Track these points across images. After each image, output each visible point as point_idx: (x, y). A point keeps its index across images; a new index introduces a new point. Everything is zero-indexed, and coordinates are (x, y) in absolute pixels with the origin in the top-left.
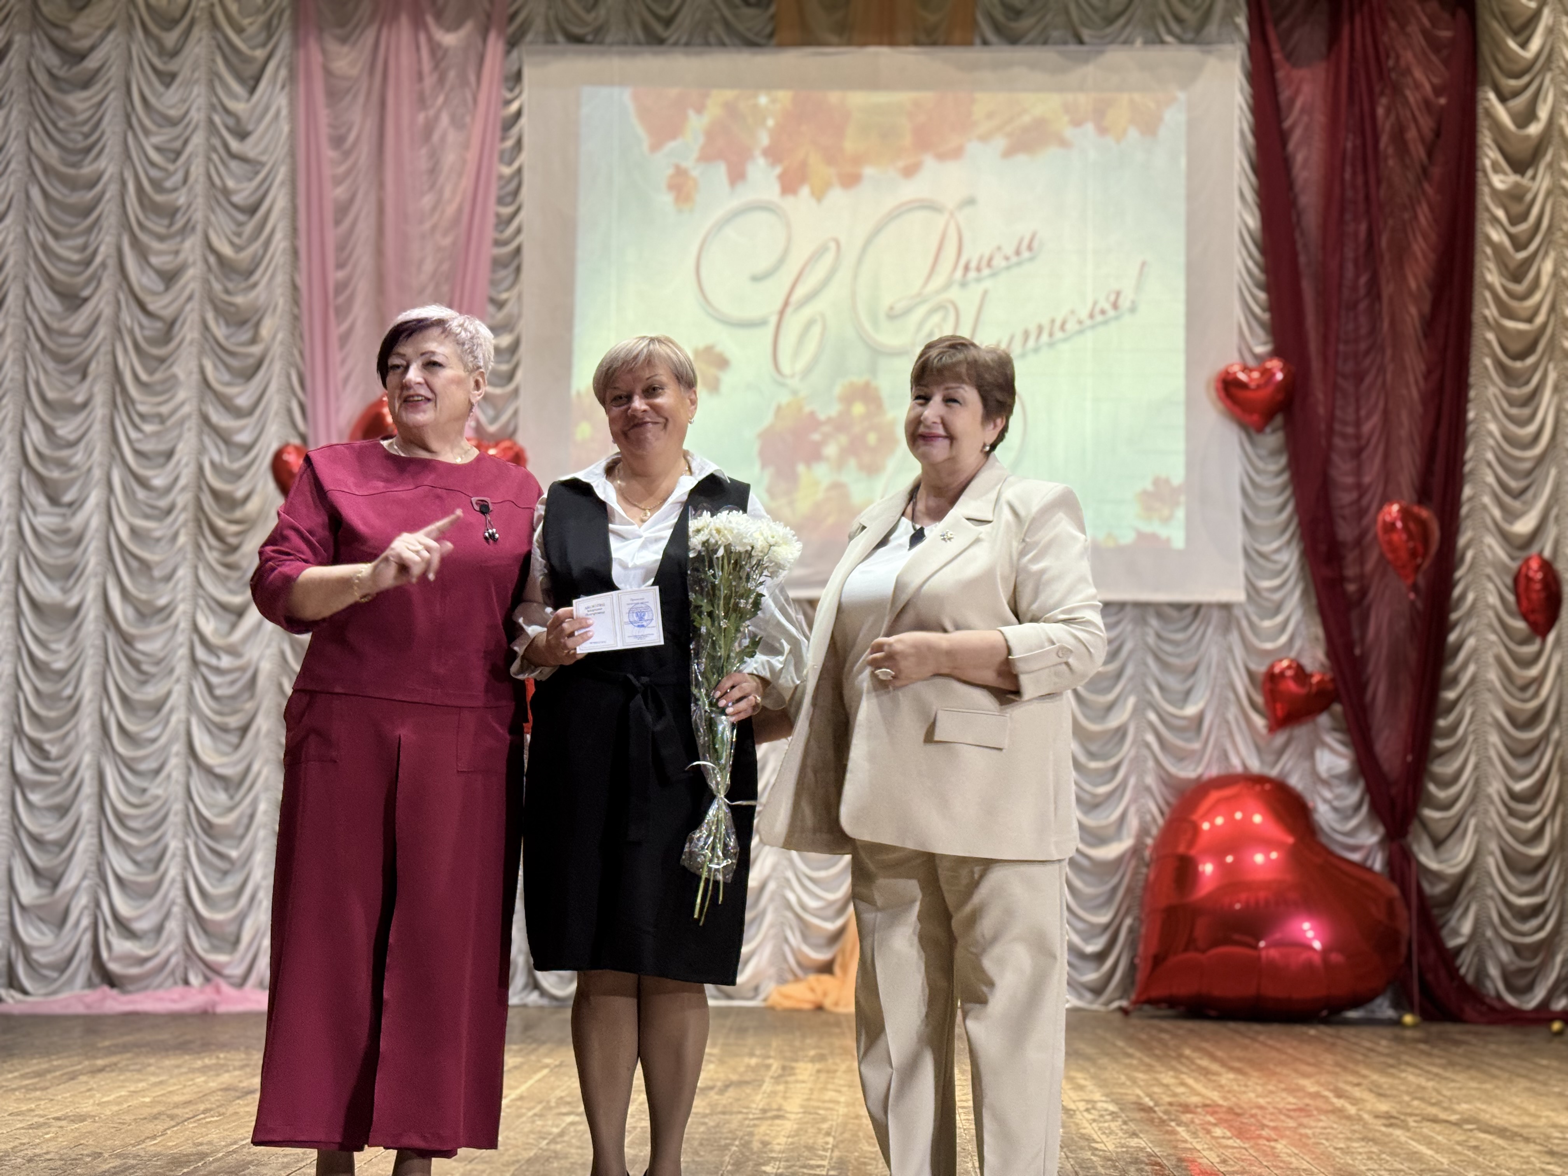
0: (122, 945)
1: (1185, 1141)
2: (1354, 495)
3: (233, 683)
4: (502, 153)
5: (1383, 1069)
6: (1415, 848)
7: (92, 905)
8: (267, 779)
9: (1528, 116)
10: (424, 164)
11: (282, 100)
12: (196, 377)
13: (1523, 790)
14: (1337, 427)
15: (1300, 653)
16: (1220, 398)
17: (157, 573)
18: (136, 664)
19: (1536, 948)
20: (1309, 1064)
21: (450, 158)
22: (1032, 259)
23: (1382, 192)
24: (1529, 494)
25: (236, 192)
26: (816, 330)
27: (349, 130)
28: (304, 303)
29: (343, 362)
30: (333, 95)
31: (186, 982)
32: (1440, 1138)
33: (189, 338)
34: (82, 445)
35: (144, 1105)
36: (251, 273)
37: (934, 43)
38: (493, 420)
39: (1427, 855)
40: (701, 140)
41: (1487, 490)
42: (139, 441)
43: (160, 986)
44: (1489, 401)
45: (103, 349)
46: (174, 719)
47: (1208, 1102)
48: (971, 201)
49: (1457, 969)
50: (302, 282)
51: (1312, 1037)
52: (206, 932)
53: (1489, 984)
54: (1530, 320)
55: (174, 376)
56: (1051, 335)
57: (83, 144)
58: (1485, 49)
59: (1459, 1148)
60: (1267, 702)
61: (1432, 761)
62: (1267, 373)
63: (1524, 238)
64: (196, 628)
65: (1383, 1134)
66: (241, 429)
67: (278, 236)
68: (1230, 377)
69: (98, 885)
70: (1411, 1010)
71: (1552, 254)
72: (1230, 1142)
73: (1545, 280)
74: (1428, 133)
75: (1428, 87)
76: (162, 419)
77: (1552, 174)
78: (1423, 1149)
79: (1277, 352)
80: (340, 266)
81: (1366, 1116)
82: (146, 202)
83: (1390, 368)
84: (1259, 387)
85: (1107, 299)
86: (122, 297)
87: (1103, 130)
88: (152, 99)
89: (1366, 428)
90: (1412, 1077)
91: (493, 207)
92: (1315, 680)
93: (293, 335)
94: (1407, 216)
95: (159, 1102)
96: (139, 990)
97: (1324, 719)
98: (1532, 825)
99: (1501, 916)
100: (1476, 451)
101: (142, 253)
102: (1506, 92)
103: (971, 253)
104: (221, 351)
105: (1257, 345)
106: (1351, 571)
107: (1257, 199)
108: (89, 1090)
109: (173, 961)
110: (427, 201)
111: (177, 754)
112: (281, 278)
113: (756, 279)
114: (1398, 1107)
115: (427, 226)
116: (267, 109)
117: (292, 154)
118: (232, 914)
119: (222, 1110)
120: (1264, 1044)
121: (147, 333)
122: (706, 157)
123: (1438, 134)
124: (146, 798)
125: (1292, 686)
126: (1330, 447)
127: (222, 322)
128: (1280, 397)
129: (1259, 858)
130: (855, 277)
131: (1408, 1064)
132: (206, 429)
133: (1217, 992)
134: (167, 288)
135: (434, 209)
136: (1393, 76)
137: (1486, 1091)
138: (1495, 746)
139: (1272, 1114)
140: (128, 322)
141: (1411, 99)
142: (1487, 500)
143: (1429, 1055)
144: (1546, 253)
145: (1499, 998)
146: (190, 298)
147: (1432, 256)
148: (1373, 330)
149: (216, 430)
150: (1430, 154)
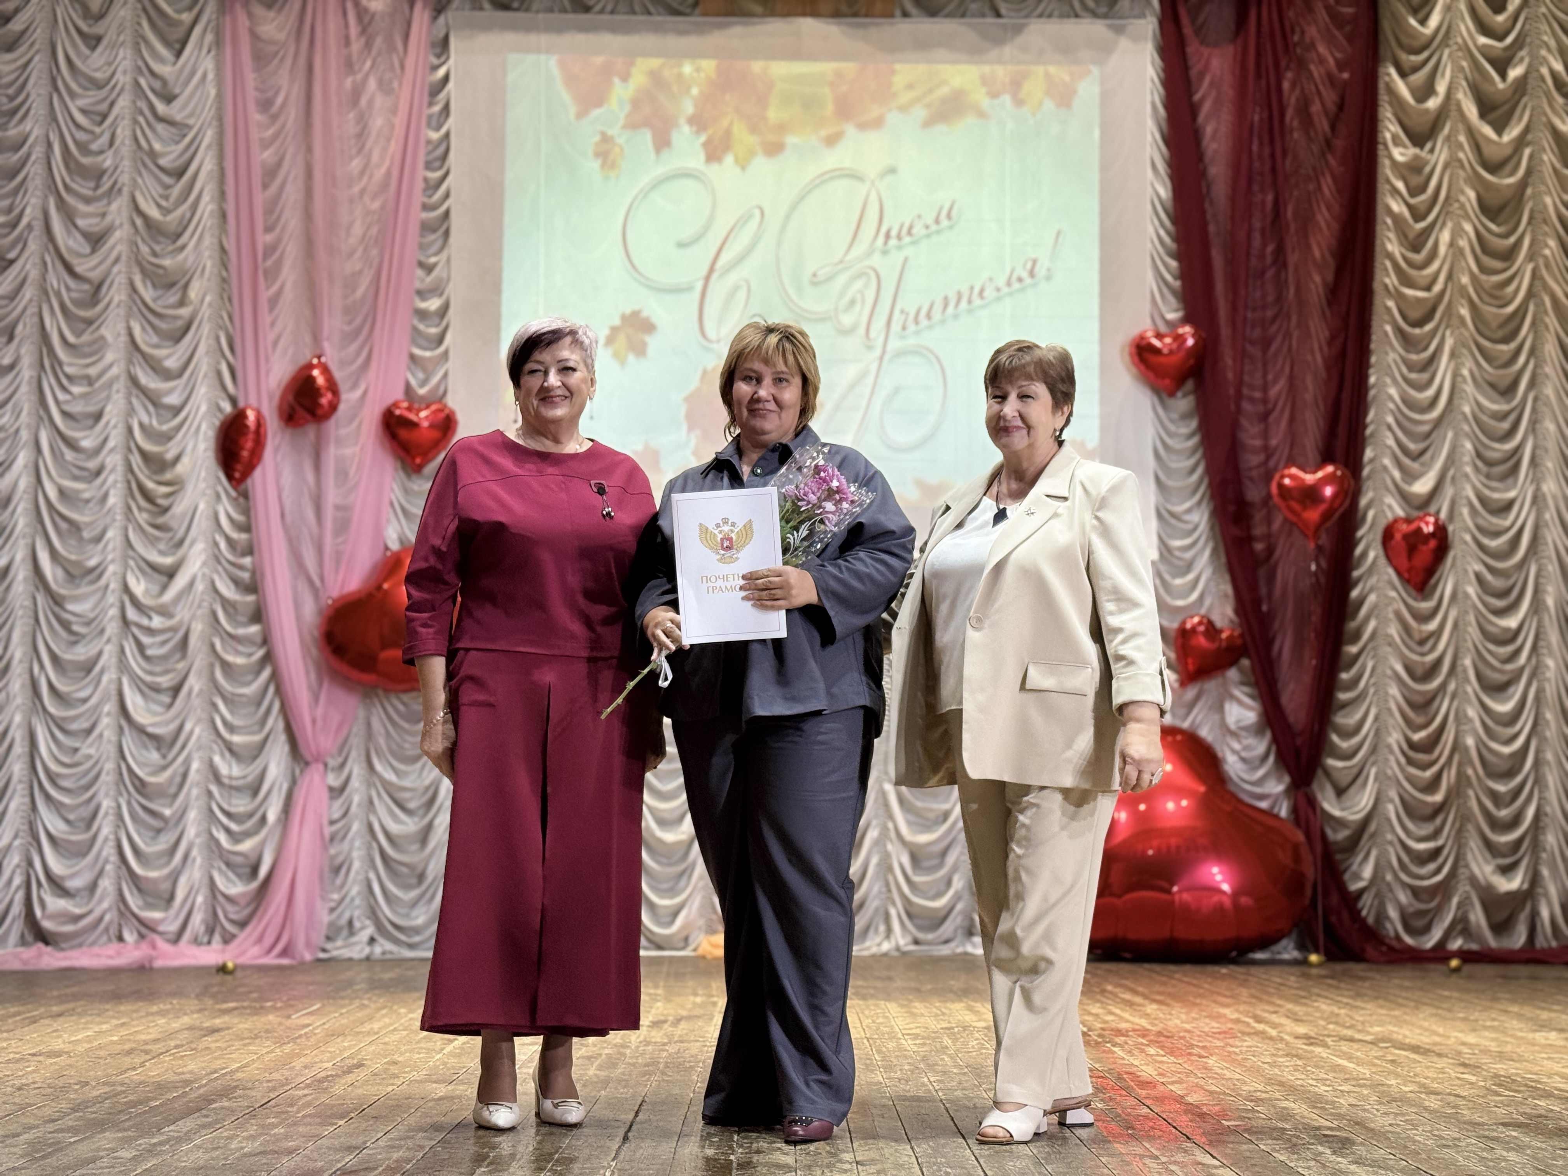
0: (56, 903)
1: (1123, 1059)
2: (1262, 457)
3: (164, 642)
4: (430, 117)
5: (1296, 999)
6: (1319, 796)
7: (24, 864)
8: (199, 738)
9: (1426, 91)
10: (351, 128)
11: (208, 64)
12: (124, 338)
13: (1421, 740)
14: (1245, 391)
15: (1210, 609)
16: (1134, 363)
17: (86, 534)
18: (66, 625)
19: (1433, 891)
20: (1226, 996)
21: (378, 122)
22: (951, 227)
23: (1288, 163)
24: (1428, 455)
25: (164, 155)
26: (742, 295)
27: (277, 93)
28: (233, 268)
29: (273, 324)
30: (261, 59)
31: (121, 939)
32: (1359, 1054)
33: (116, 300)
34: (10, 406)
35: (113, 1043)
36: (179, 235)
37: (855, 15)
38: (423, 383)
39: (1330, 803)
40: (627, 108)
41: (1388, 451)
42: (67, 402)
43: (93, 943)
44: (1389, 367)
45: (29, 312)
46: (105, 679)
47: (1137, 1027)
48: (892, 171)
49: (1360, 911)
50: (230, 245)
51: (1224, 974)
52: (140, 889)
53: (1388, 926)
54: (1428, 288)
55: (102, 338)
56: (970, 302)
57: (7, 107)
58: (1386, 25)
59: (1379, 1062)
60: (1178, 657)
61: (1335, 713)
62: (1180, 339)
63: (1423, 209)
64: (126, 589)
65: (1306, 1051)
66: (170, 391)
67: (206, 198)
68: (1144, 343)
69: (31, 844)
70: (1317, 951)
71: (1449, 225)
72: (1164, 1059)
73: (1442, 249)
74: (1331, 107)
75: (1331, 61)
76: (90, 381)
77: (1449, 147)
78: (1344, 1063)
79: (1187, 319)
80: (268, 229)
81: (1286, 1037)
82: (72, 165)
83: (1296, 334)
84: (1171, 352)
85: (1024, 266)
86: (48, 259)
87: (1019, 102)
88: (78, 62)
89: (1273, 392)
90: (1324, 1006)
91: (422, 173)
92: (1224, 635)
93: (222, 298)
94: (1311, 187)
95: (129, 1040)
96: (72, 948)
97: (1232, 674)
98: (1429, 774)
99: (1400, 860)
100: (1376, 415)
101: (69, 216)
102: (1406, 66)
103: (892, 222)
104: (148, 313)
105: (1169, 312)
106: (1258, 530)
107: (1169, 171)
108: (56, 1031)
109: (107, 918)
110: (356, 164)
111: (109, 714)
112: (208, 241)
113: (681, 245)
114: (1316, 1030)
115: (356, 189)
116: (193, 73)
117: (220, 118)
118: (166, 871)
119: (193, 1046)
120: (1180, 980)
121: (74, 295)
122: (632, 125)
123: (1341, 107)
124: (78, 757)
125: (1202, 641)
126: (1239, 410)
127: (149, 284)
128: (1192, 362)
129: (1170, 806)
130: (779, 244)
131: (1319, 995)
132: (135, 391)
133: (1131, 936)
134: (94, 251)
135: (362, 173)
136: (1299, 50)
137: (1395, 1017)
138: (1394, 698)
139: (1199, 1036)
140: (55, 285)
141: (1316, 74)
142: (1387, 461)
143: (1338, 988)
144: (1444, 224)
145: (1398, 938)
146: (117, 260)
147: (1335, 226)
148: (1280, 298)
149: (145, 392)
150: (1333, 127)
